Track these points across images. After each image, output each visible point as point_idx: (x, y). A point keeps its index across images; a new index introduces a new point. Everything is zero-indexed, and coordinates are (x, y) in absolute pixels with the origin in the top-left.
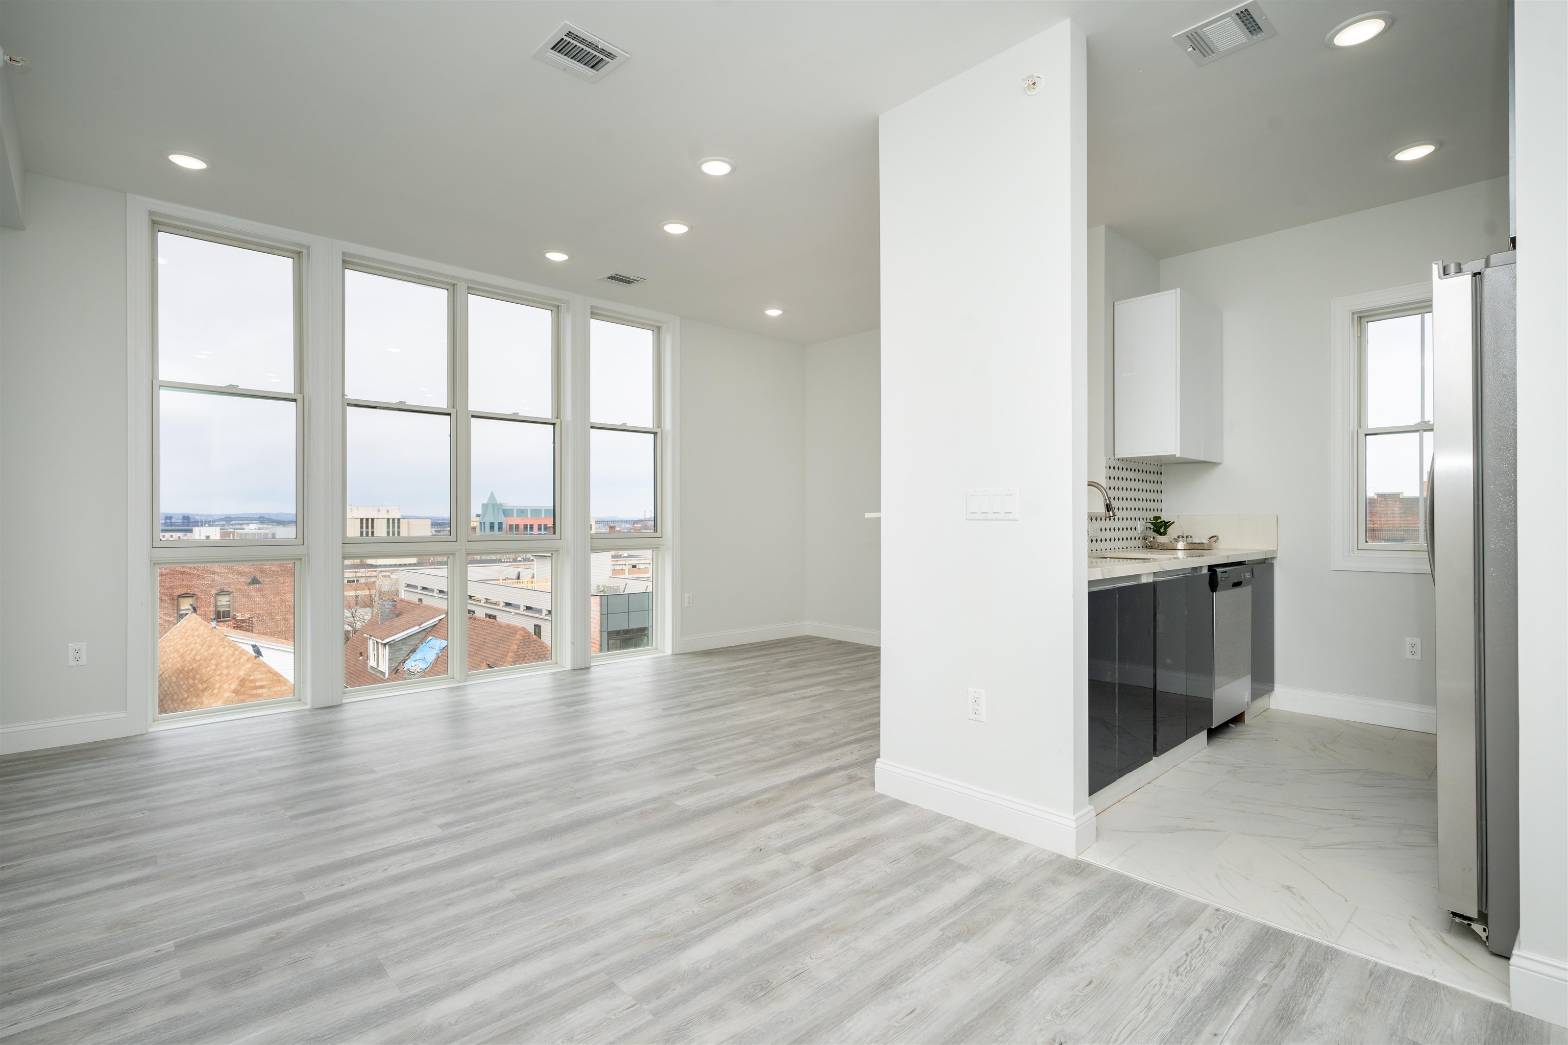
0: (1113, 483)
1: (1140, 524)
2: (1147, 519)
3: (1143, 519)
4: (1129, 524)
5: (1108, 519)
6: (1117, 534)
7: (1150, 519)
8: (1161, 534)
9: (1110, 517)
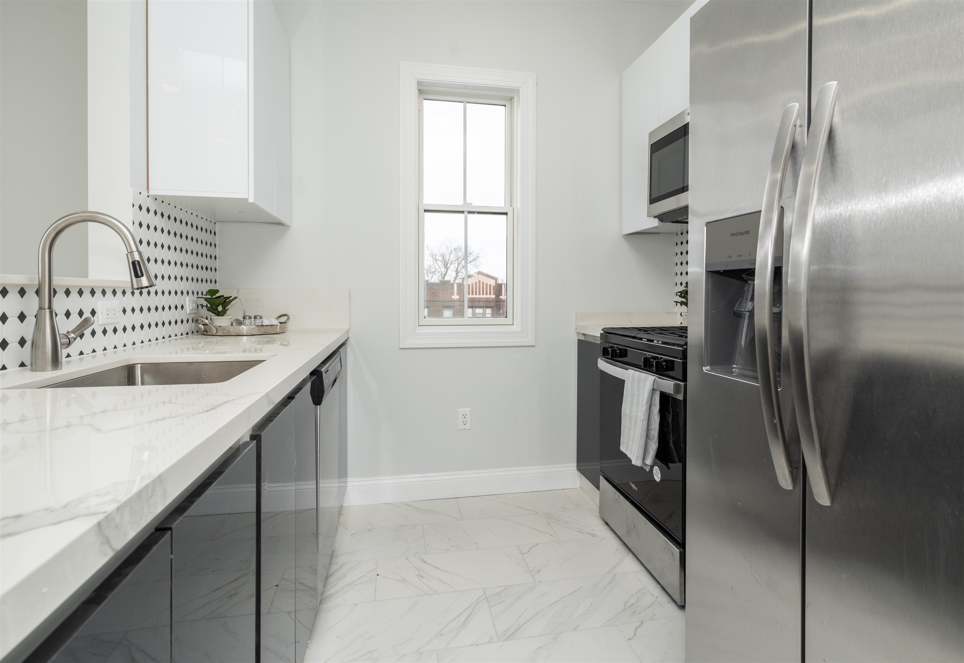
0: (144, 234)
1: (190, 301)
2: (198, 293)
3: (193, 293)
4: (173, 300)
5: (137, 292)
6: (153, 317)
7: (202, 293)
8: (219, 314)
9: (142, 288)
